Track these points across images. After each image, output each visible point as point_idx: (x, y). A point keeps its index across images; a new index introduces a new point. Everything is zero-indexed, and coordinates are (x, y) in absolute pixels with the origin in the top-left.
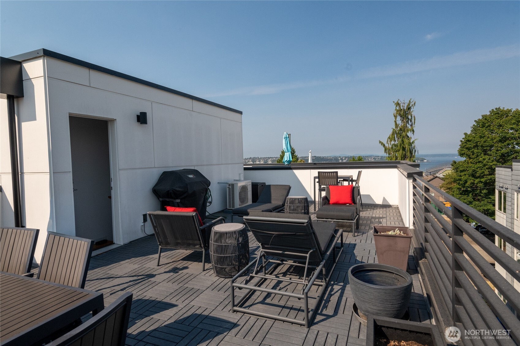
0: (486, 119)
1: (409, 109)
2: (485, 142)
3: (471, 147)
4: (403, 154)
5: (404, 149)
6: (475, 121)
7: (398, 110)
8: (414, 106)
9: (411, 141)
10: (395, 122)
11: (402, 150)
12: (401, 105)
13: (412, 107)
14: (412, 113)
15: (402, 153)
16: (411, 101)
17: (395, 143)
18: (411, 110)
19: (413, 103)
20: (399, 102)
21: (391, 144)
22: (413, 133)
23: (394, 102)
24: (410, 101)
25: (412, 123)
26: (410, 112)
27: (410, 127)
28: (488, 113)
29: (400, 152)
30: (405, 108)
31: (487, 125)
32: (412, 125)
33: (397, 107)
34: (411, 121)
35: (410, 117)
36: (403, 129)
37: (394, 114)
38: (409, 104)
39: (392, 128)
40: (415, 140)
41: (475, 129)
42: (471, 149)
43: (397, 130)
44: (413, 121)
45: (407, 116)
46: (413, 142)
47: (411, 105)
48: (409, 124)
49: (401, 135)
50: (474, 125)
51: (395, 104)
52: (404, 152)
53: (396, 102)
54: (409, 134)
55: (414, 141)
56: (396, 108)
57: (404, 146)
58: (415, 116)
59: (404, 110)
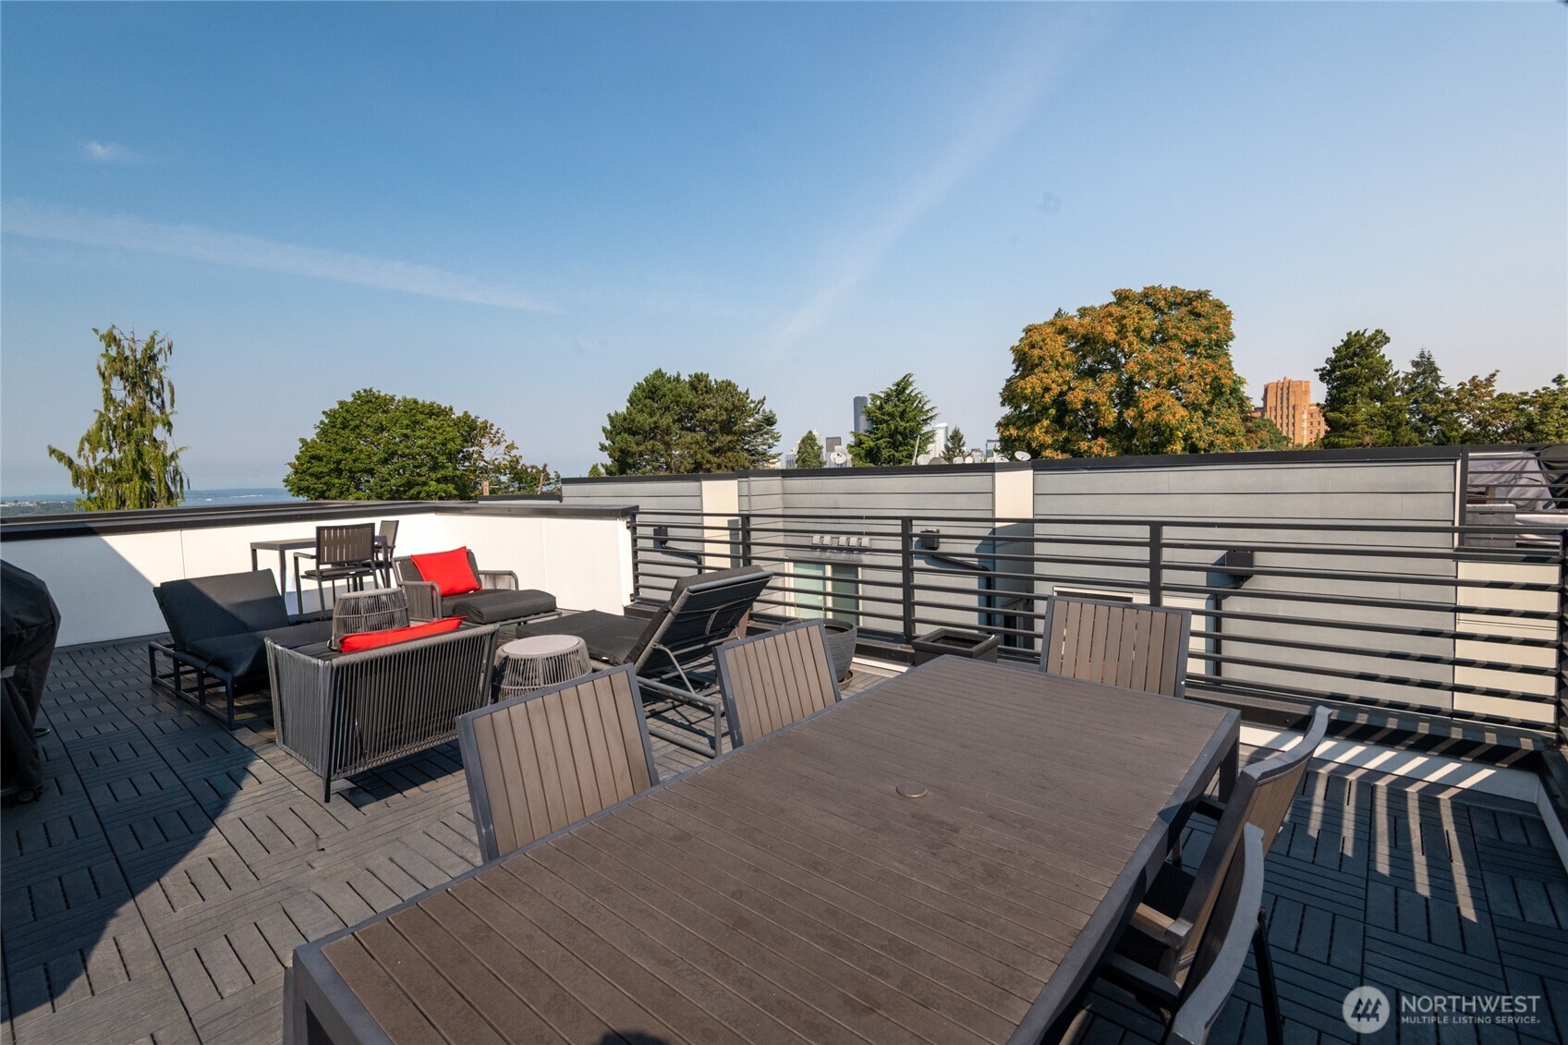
0: (347, 411)
1: (153, 358)
2: (355, 461)
3: (322, 472)
4: (145, 489)
5: (145, 475)
6: (324, 413)
7: (115, 358)
8: (168, 353)
9: (168, 454)
10: (107, 391)
11: (141, 478)
12: (125, 343)
13: (161, 357)
14: (162, 374)
15: (141, 488)
16: (157, 339)
17: (112, 456)
18: (159, 365)
19: (165, 345)
20: (116, 333)
21: (94, 459)
22: (169, 431)
23: (95, 330)
24: (153, 338)
25: (163, 402)
26: (154, 370)
27: (158, 413)
28: (350, 399)
29: (133, 482)
30: (139, 356)
31: (353, 424)
32: (162, 408)
33: (109, 349)
34: (159, 395)
35: (155, 383)
36: (138, 418)
37: (99, 368)
38: (150, 346)
39: (95, 411)
40: (180, 449)
41: (324, 432)
42: (324, 477)
43: (117, 418)
44: (167, 395)
45: (148, 380)
46: (173, 457)
47: (156, 351)
48: (153, 403)
49: (129, 434)
50: (322, 422)
51: (102, 337)
52: (146, 483)
53: (104, 331)
54: (159, 432)
55: (177, 452)
56: (107, 350)
57: (146, 467)
58: (173, 383)
59: (136, 361)
